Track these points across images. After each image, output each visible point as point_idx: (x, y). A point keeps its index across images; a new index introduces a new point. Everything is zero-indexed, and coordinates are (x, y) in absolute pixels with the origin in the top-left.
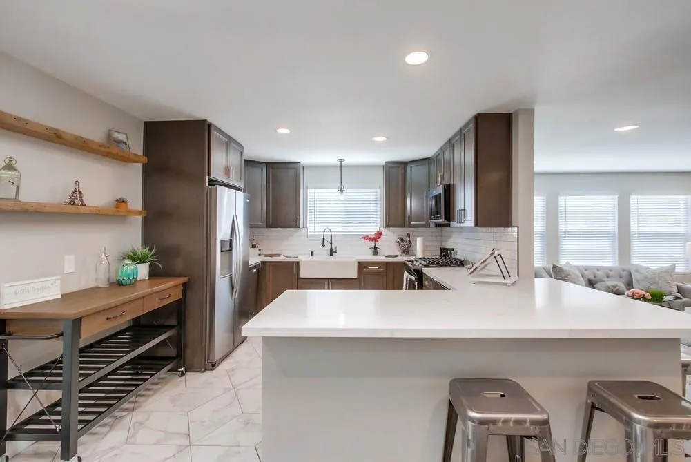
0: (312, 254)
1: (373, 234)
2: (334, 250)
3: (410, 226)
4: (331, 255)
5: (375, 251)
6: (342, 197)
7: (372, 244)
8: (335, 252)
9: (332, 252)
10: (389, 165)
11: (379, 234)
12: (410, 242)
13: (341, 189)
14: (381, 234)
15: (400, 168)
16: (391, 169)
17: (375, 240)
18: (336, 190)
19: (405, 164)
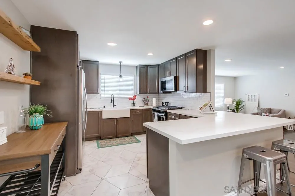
0: (104, 107)
1: (133, 97)
2: (115, 105)
3: (149, 93)
4: (114, 107)
5: (134, 104)
6: (121, 80)
7: (132, 101)
8: (116, 106)
9: (114, 106)
10: (141, 66)
11: (135, 96)
12: (148, 100)
13: (121, 76)
14: (136, 97)
15: (145, 68)
16: (141, 68)
17: (134, 99)
18: (119, 77)
19: (147, 67)
